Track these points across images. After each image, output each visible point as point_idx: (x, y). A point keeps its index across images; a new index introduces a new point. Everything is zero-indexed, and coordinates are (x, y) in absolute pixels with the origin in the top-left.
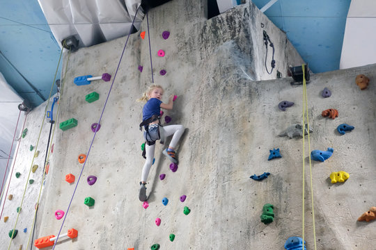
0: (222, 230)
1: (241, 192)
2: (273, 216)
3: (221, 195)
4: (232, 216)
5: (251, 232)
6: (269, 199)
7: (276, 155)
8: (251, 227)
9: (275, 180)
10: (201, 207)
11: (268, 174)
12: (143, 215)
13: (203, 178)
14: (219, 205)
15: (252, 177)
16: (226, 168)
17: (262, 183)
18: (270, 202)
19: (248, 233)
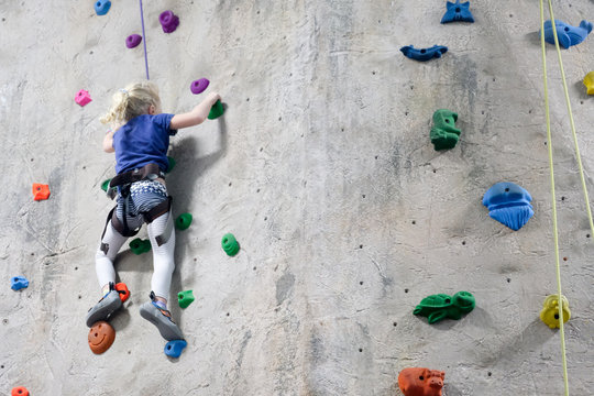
0: (330, 148)
1: (377, 77)
2: (458, 133)
3: (324, 75)
4: (354, 123)
5: (403, 162)
6: (445, 101)
7: (461, 14)
8: (402, 151)
9: (457, 64)
10: (261, 101)
11: (444, 50)
12: (75, 119)
14: (323, 97)
15: (406, 51)
16: (338, 23)
17: (428, 67)
18: (446, 107)
19: (395, 162)
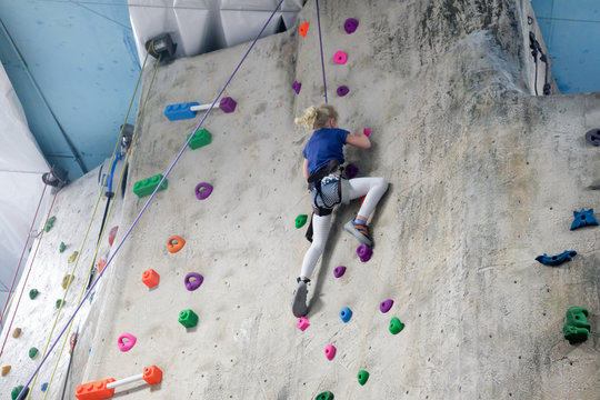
0: (480, 354)
1: (518, 285)
2: (588, 327)
3: (474, 290)
4: (500, 328)
5: (543, 359)
6: (577, 299)
7: (587, 220)
8: (542, 349)
9: (586, 264)
10: (429, 316)
11: (573, 254)
12: (298, 342)
13: (433, 264)
14: (473, 309)
15: (540, 259)
16: (484, 244)
17: (562, 270)
18: (578, 304)
19: (536, 359)
